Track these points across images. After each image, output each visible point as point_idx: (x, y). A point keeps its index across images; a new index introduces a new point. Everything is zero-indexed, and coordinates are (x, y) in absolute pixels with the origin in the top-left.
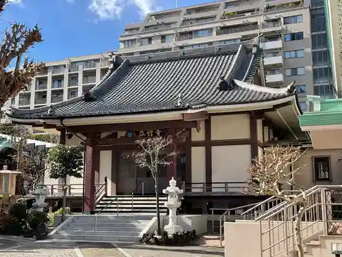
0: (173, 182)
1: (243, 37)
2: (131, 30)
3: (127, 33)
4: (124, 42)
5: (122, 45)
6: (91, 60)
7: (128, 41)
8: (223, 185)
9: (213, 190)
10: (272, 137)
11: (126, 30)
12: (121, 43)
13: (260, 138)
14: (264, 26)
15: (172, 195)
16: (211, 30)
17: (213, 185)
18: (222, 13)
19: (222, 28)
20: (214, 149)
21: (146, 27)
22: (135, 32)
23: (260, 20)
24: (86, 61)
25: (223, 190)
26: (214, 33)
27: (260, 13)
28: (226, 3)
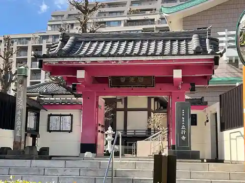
0: (110, 128)
1: (144, 29)
2: (57, 16)
3: (53, 19)
4: (51, 25)
5: (49, 28)
6: (23, 38)
7: (55, 25)
8: (133, 131)
9: (128, 134)
10: (159, 107)
11: (52, 16)
12: (49, 27)
13: (152, 108)
14: (159, 22)
15: (109, 134)
16: (120, 22)
17: (127, 131)
18: (129, 9)
19: (128, 21)
20: (129, 113)
21: (69, 15)
22: (60, 18)
23: (157, 17)
24: (20, 39)
25: (133, 134)
26: (122, 24)
27: (157, 12)
28: (132, 2)
